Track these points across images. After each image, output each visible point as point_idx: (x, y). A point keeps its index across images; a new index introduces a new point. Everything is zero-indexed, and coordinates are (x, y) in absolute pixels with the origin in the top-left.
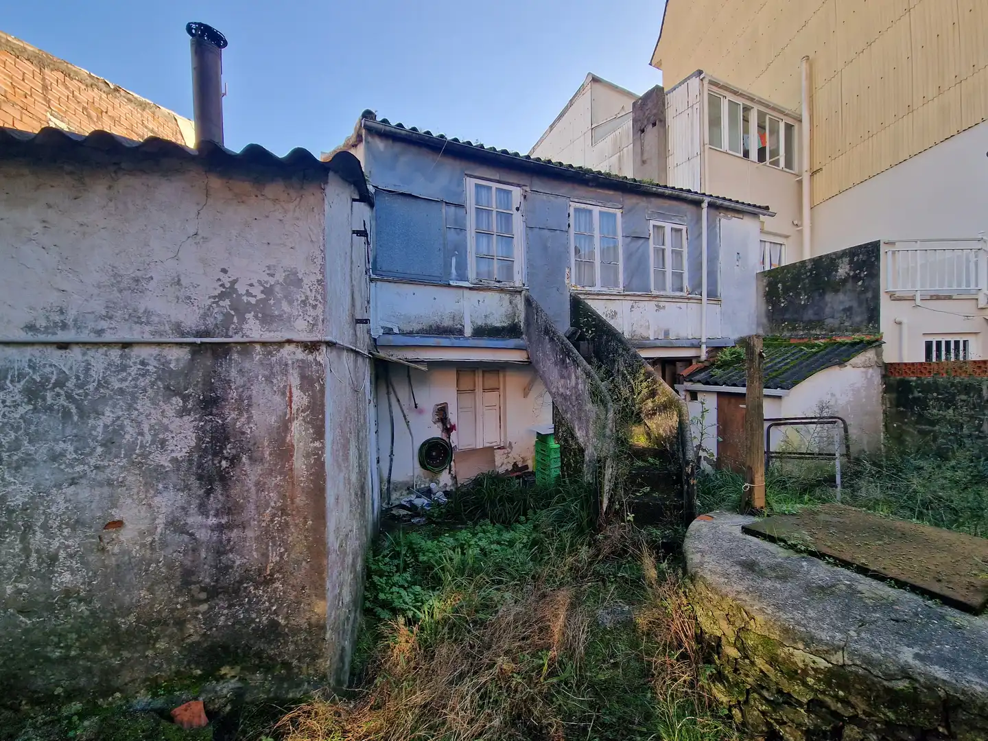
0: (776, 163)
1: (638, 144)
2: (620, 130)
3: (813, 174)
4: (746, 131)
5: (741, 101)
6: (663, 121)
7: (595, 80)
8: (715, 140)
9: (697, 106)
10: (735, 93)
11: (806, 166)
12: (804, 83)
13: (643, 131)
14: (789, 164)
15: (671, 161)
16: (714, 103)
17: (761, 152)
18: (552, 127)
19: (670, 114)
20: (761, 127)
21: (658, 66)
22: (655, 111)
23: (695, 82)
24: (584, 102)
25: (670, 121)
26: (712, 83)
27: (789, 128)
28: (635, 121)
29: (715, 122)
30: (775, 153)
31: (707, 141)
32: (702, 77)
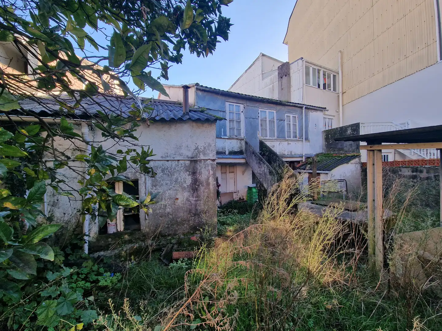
0: (330, 90)
1: (280, 82)
2: (273, 76)
3: (343, 93)
4: (319, 78)
5: (317, 68)
6: (289, 75)
7: (263, 55)
8: (307, 82)
9: (301, 70)
10: (315, 65)
11: (340, 91)
12: (340, 61)
13: (282, 78)
14: (335, 89)
15: (292, 89)
16: (307, 68)
17: (324, 85)
18: (246, 71)
19: (292, 71)
20: (324, 75)
21: (286, 44)
22: (286, 71)
23: (301, 61)
24: (259, 63)
25: (291, 75)
26: (306, 62)
27: (334, 76)
28: (279, 73)
29: (307, 74)
30: (329, 86)
31: (305, 83)
32: (303, 60)
